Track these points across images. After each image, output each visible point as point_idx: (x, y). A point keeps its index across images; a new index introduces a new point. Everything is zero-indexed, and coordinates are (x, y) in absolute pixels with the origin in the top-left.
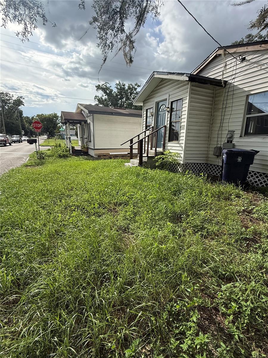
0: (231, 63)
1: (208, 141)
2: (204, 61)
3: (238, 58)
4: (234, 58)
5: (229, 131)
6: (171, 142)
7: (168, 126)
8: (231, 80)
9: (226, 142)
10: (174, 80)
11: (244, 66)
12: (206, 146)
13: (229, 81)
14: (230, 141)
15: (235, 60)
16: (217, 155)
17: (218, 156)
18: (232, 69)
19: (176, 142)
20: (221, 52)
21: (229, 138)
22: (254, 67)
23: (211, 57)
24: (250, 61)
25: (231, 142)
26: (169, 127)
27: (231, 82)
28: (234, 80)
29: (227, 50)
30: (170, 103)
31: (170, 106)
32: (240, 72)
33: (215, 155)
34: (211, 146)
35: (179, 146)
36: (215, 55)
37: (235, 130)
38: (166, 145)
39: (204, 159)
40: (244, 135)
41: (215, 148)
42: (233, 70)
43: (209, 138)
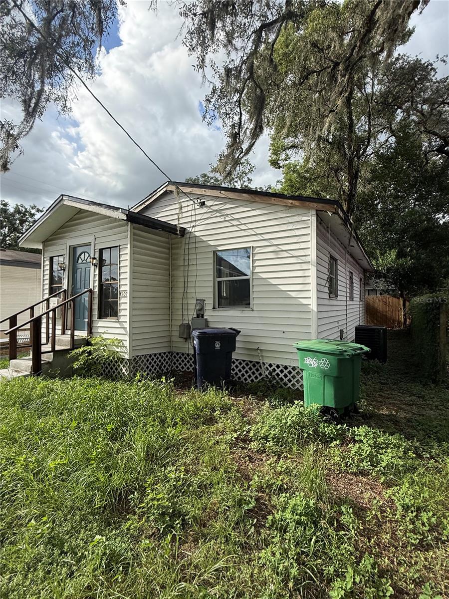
0: (188, 206)
1: (168, 315)
2: (150, 195)
3: (196, 202)
4: (191, 200)
5: (197, 300)
6: (104, 320)
7: (96, 290)
8: (191, 228)
9: (195, 316)
10: (101, 214)
11: (205, 213)
12: (167, 323)
13: (188, 229)
14: (200, 315)
15: (192, 202)
16: (185, 337)
17: (186, 339)
18: (189, 214)
19: (113, 319)
20: (172, 188)
21: (199, 310)
22: (217, 216)
23: (159, 192)
24: (211, 207)
25: (202, 316)
26: (97, 293)
27: (190, 230)
28: (194, 228)
29: (180, 187)
30: (98, 250)
31: (97, 256)
32: (201, 219)
33: (182, 338)
34: (174, 323)
35: (120, 327)
36: (165, 190)
37: (206, 299)
38: (94, 325)
39: (166, 344)
40: (219, 305)
41: (180, 326)
42: (191, 216)
43: (170, 310)
